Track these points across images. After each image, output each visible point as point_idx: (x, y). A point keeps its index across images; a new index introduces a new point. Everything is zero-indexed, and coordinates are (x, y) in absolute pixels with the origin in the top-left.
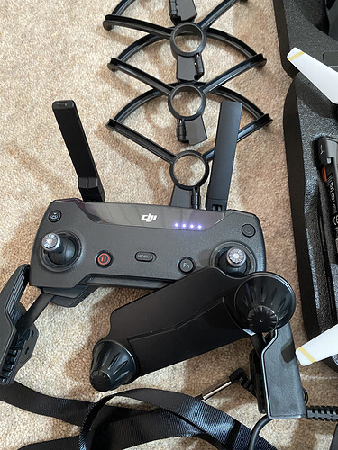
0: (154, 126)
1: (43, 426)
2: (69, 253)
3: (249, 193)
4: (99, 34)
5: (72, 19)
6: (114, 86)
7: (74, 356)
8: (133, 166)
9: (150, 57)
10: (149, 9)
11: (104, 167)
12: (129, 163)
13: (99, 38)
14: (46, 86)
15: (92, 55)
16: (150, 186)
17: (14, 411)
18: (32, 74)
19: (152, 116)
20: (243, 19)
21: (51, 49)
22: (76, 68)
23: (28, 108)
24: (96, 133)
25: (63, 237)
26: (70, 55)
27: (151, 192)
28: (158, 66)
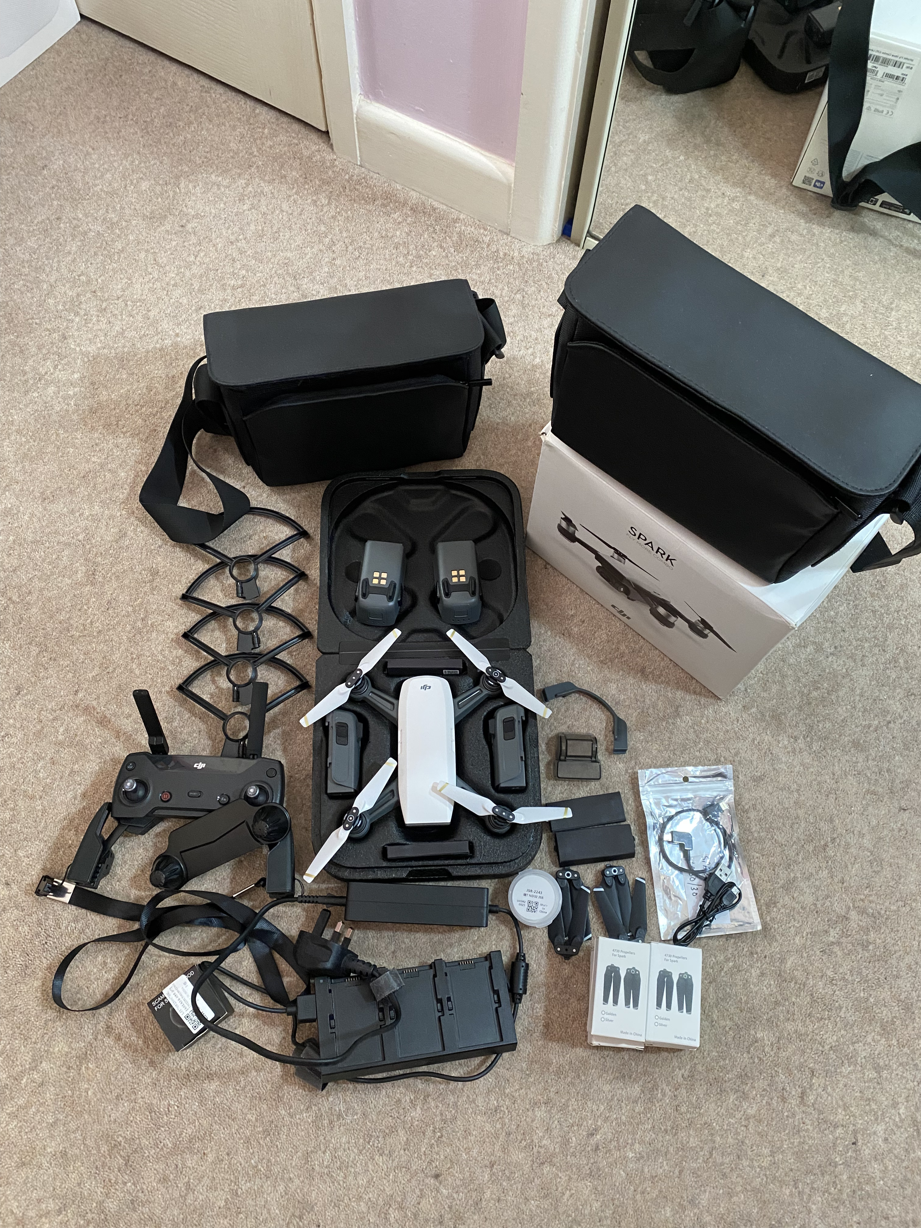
0: (217, 687)
1: (111, 925)
2: (141, 793)
3: (289, 744)
4: (177, 604)
5: (153, 589)
6: (186, 651)
7: (139, 872)
8: (197, 721)
9: (219, 625)
10: (222, 582)
11: (172, 722)
12: (194, 718)
13: (176, 607)
14: (127, 650)
15: (169, 623)
16: (210, 738)
17: (88, 914)
18: (116, 639)
19: (216, 678)
20: (302, 594)
21: (133, 618)
22: (154, 635)
23: (111, 669)
24: (168, 692)
25: (138, 781)
26: (150, 622)
27: (210, 742)
28: (225, 635)
